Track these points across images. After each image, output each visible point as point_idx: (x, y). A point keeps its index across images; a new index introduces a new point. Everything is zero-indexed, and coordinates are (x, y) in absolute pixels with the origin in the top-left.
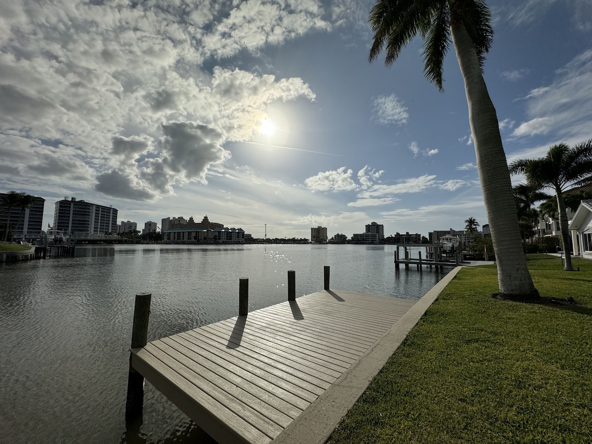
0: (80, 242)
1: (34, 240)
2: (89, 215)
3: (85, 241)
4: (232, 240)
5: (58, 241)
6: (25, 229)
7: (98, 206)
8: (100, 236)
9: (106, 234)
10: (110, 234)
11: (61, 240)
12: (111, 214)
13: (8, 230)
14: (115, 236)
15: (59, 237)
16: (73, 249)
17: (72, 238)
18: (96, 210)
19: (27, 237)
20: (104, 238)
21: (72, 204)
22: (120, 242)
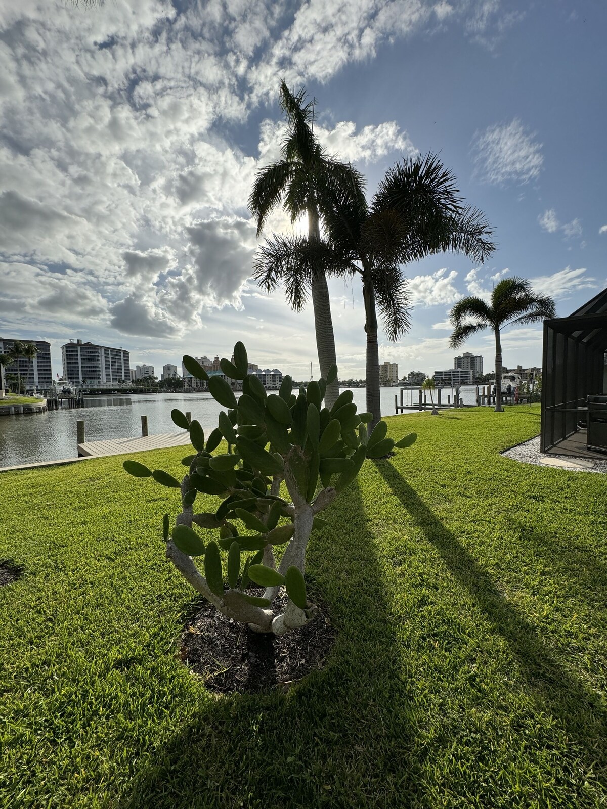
0: (93, 392)
1: (46, 391)
2: (98, 360)
3: (98, 391)
4: (267, 385)
5: (66, 392)
6: (36, 380)
7: (107, 349)
8: (113, 384)
9: (119, 382)
10: (124, 381)
11: (69, 392)
12: (122, 358)
13: (20, 381)
14: (129, 385)
15: (67, 388)
16: (82, 400)
17: (84, 387)
18: (105, 354)
19: (39, 388)
20: (118, 387)
21: (79, 348)
22: (135, 391)
